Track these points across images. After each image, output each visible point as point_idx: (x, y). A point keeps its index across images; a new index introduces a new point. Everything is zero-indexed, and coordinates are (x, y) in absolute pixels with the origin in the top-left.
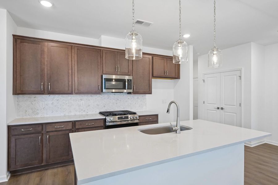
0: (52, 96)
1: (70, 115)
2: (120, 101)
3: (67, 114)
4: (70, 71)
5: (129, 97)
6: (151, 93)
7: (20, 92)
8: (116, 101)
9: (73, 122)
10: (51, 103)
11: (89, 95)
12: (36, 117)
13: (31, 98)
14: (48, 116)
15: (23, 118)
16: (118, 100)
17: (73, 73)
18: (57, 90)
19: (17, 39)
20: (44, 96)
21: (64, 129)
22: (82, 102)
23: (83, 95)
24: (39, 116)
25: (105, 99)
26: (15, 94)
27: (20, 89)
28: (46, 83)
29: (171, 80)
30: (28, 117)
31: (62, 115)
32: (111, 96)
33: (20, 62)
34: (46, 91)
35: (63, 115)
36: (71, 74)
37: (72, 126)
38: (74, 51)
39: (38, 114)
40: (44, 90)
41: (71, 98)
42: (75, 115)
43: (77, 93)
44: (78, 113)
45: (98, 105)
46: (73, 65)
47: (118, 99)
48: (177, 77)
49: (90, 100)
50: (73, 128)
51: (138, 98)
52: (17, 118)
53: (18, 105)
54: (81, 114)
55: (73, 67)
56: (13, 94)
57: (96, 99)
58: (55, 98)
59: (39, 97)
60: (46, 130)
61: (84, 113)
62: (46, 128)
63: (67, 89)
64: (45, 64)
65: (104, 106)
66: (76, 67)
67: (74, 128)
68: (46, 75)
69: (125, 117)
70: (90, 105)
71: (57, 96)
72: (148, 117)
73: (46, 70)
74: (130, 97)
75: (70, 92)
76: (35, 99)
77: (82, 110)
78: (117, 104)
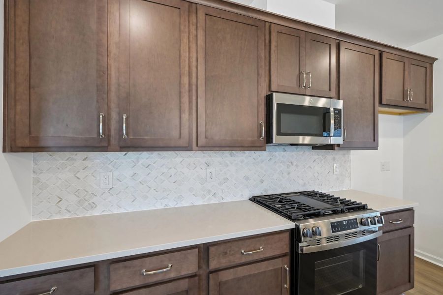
0: (132, 155)
2: (297, 166)
3: (172, 205)
4: (185, 80)
5: (316, 157)
6: (376, 147)
7: (27, 143)
8: (288, 167)
10: (131, 173)
11: (227, 153)
12: (87, 215)
14: (122, 211)
16: (293, 165)
17: (194, 87)
18: (146, 138)
20: (110, 155)
21: (173, 275)
22: (209, 170)
25: (262, 162)
26: (12, 151)
27: (30, 132)
28: (114, 115)
31: (159, 207)
32: (277, 153)
34: (114, 142)
35: (162, 207)
36: (187, 86)
37: (199, 262)
38: (195, 21)
39: (93, 206)
40: (109, 136)
41: (182, 159)
43: (203, 147)
44: (199, 202)
46: (194, 63)
47: (291, 163)
48: (428, 107)
49: (228, 165)
50: (200, 267)
52: (32, 221)
53: (37, 181)
54: (206, 203)
55: (194, 69)
56: (4, 151)
57: (242, 162)
58: (141, 161)
59: (98, 158)
60: (109, 286)
61: (214, 201)
62: (109, 279)
63: (175, 133)
64: (112, 55)
65: (262, 182)
66: (201, 68)
67: (204, 267)
68: (113, 89)
69: (348, 221)
70: (228, 179)
71: (145, 154)
73: (113, 73)
75: (183, 142)
76: (86, 163)
77: (209, 191)
78: (289, 174)
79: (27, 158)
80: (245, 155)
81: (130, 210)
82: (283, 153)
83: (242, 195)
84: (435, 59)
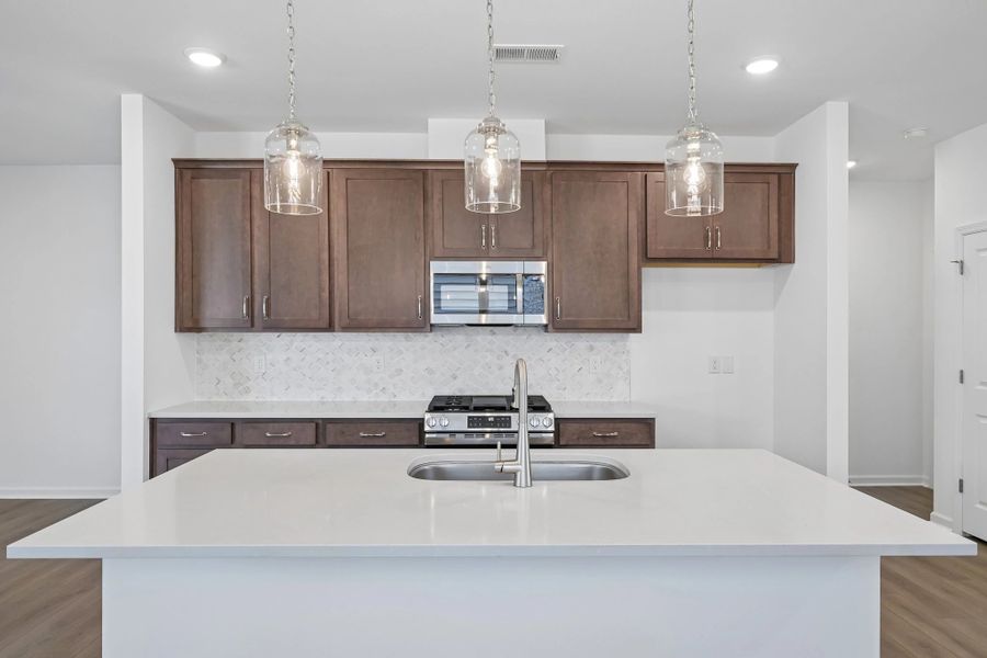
1: (338, 399)
3: (329, 399)
5: (553, 344)
6: (637, 329)
7: (190, 325)
8: (499, 358)
9: (320, 422)
10: (285, 357)
11: (400, 336)
12: (242, 400)
13: (230, 341)
14: (275, 399)
15: (210, 402)
18: (286, 319)
19: (184, 171)
20: (263, 336)
22: (376, 358)
23: (379, 335)
24: (250, 398)
25: (455, 349)
26: (181, 331)
27: (193, 314)
28: (257, 298)
29: (757, 270)
30: (224, 399)
31: (315, 398)
32: (479, 338)
33: (192, 237)
34: (258, 323)
35: (319, 399)
37: (316, 437)
38: (336, 187)
39: (247, 390)
40: (253, 317)
41: (340, 343)
42: (355, 402)
43: (346, 329)
44: (365, 398)
45: (430, 371)
48: (775, 255)
49: (402, 353)
50: (317, 442)
51: (592, 348)
53: (200, 361)
54: (372, 400)
55: (336, 242)
56: (176, 331)
57: (423, 348)
58: (295, 344)
59: (251, 339)
60: (242, 441)
61: (384, 398)
62: (242, 436)
63: (315, 313)
64: (255, 238)
65: (455, 377)
66: (343, 239)
67: (322, 443)
69: (495, 417)
70: (401, 370)
71: (299, 336)
72: (602, 426)
74: (555, 343)
75: (323, 324)
76: (242, 344)
77: (376, 385)
78: (501, 368)
79: (191, 339)
80: (427, 339)
81: (284, 399)
82: (490, 337)
83: (423, 394)
84: (794, 166)
